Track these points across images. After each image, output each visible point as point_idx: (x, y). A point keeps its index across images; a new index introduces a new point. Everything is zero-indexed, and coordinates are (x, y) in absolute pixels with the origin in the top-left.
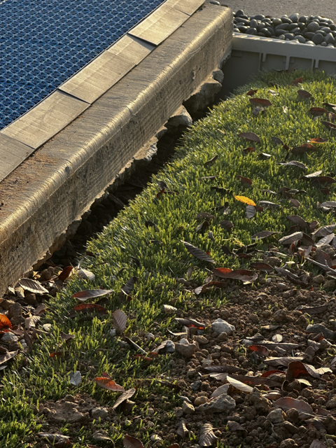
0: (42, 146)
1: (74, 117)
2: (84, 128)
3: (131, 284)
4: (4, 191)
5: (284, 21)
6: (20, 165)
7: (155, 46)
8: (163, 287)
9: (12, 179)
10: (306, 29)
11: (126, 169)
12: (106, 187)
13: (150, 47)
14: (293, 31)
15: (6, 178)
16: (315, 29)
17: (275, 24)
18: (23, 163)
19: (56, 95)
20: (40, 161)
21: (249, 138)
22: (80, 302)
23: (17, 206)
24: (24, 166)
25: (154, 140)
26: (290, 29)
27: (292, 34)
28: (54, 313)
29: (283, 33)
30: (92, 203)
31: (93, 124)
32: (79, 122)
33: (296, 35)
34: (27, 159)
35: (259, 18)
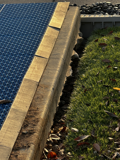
0: (40, 81)
1: (45, 65)
2: (51, 70)
3: (94, 132)
4: (35, 102)
5: (94, 6)
6: (36, 90)
7: (59, 29)
8: (105, 131)
9: (36, 97)
10: (103, 8)
11: (65, 81)
12: (62, 91)
13: (58, 29)
14: (99, 10)
15: (34, 97)
16: (107, 8)
17: (91, 8)
18: (37, 89)
19: (36, 57)
20: (42, 87)
21: (106, 61)
22: (78, 142)
23: (43, 108)
24: (38, 90)
25: (70, 67)
26: (97, 9)
27: (99, 11)
28: (69, 147)
29: (95, 11)
30: (60, 98)
31: (53, 68)
32: (48, 67)
33: (100, 11)
34: (37, 87)
35: (84, 6)
